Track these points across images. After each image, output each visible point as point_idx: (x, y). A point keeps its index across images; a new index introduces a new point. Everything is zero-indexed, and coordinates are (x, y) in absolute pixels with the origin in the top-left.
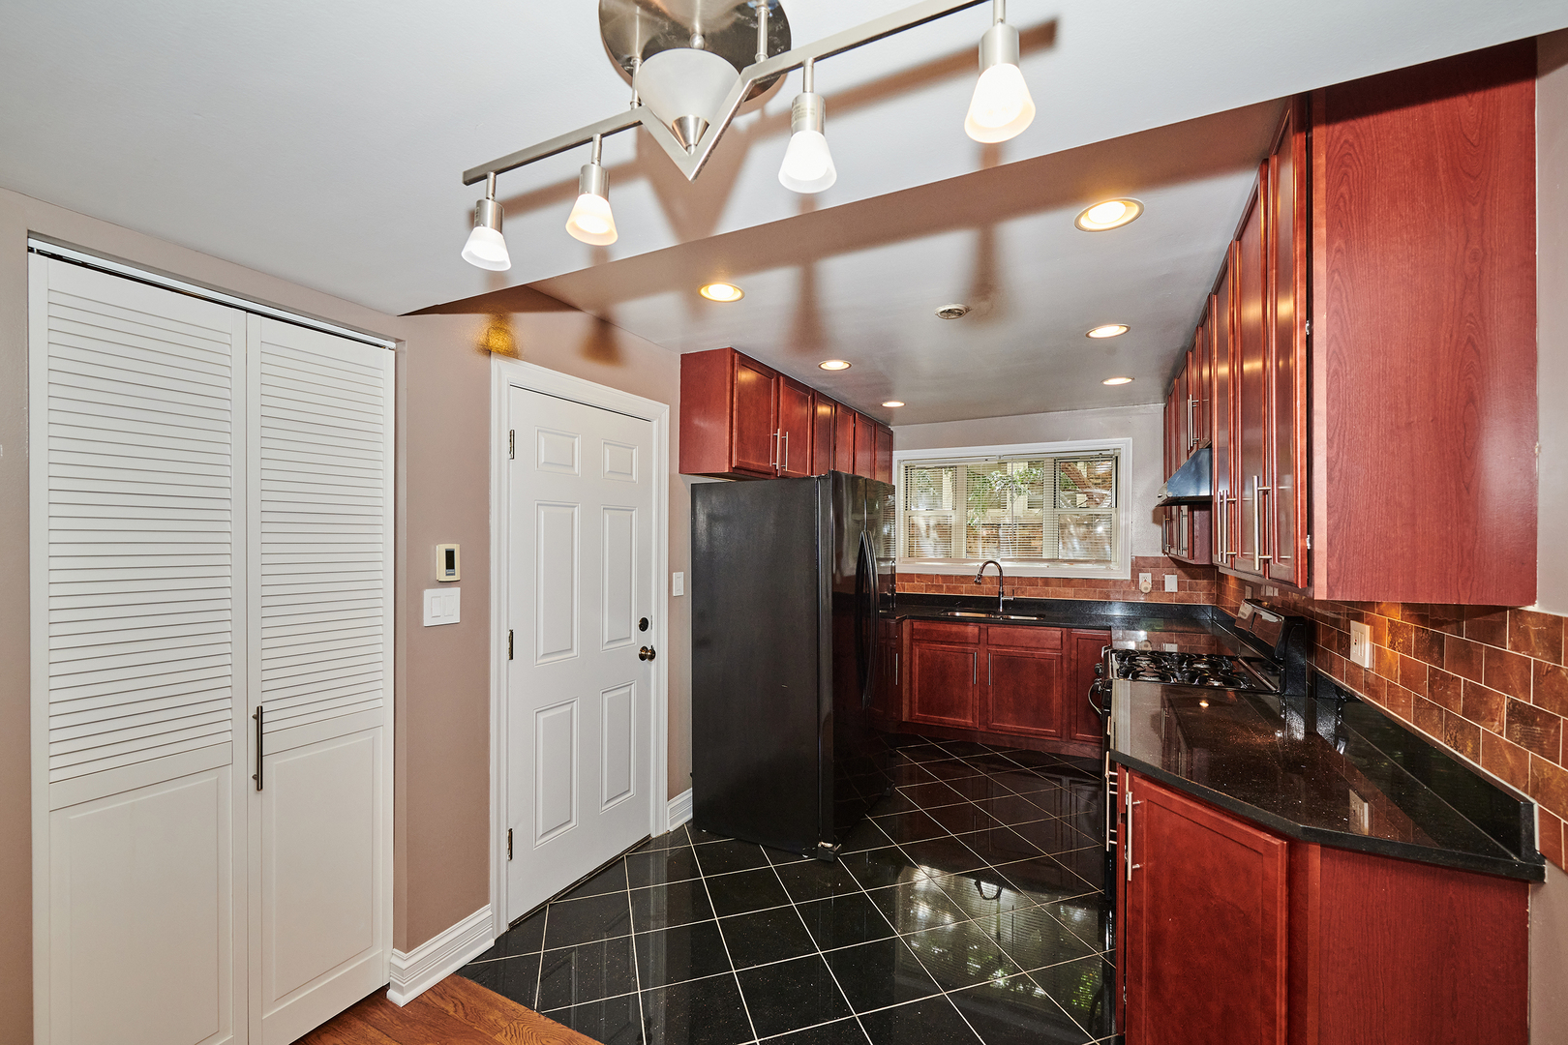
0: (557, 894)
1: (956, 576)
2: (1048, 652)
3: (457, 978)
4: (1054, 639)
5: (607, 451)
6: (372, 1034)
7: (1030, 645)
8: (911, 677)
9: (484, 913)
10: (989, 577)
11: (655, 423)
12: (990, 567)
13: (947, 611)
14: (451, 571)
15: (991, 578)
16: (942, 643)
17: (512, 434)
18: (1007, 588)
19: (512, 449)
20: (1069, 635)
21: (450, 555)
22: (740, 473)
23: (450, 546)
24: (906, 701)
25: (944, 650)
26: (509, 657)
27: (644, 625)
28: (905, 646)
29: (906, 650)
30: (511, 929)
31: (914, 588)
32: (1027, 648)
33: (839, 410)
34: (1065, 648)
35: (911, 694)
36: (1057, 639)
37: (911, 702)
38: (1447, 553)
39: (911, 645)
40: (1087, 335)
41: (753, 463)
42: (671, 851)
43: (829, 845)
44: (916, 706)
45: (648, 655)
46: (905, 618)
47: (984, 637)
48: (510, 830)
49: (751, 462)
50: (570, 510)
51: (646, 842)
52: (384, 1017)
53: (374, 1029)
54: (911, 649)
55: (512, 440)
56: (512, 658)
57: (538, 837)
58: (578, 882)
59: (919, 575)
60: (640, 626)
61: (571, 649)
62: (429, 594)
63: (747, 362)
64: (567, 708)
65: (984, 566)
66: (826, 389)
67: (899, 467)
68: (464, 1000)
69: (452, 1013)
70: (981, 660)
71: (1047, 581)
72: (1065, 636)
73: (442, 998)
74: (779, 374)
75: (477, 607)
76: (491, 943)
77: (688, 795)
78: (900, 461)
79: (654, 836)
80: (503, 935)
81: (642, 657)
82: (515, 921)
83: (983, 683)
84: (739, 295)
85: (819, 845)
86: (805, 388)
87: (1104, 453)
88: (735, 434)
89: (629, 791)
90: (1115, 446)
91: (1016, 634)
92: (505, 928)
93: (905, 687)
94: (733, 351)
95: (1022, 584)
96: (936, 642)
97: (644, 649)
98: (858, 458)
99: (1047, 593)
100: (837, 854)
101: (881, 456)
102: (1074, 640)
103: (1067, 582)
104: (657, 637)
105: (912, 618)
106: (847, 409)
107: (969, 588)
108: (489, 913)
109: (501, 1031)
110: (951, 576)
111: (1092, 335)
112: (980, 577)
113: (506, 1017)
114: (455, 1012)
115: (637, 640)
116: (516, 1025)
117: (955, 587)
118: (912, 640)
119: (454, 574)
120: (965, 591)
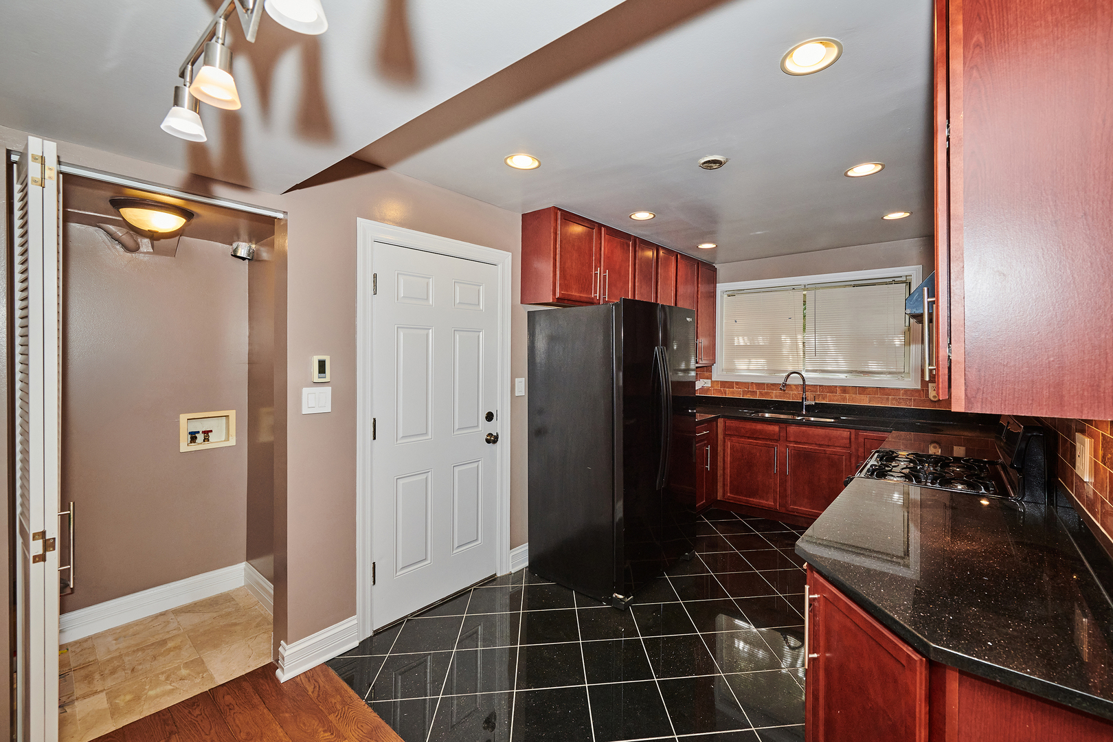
0: (415, 613)
1: (767, 384)
2: (838, 449)
3: (325, 666)
4: (843, 438)
5: (458, 289)
6: (256, 701)
7: (822, 443)
8: (724, 464)
9: (351, 622)
10: (795, 385)
11: (500, 266)
12: (795, 378)
13: (758, 412)
14: (322, 375)
15: (797, 386)
16: (749, 438)
17: (375, 276)
18: (809, 394)
19: (375, 285)
20: (857, 436)
21: (322, 365)
22: (563, 302)
23: (322, 358)
24: (720, 485)
25: (750, 444)
26: (372, 438)
27: (490, 417)
28: (719, 440)
29: (720, 442)
30: (375, 635)
31: (733, 393)
32: (820, 445)
33: (661, 253)
34: (853, 447)
35: (724, 479)
36: (846, 439)
37: (724, 485)
38: (1100, 363)
39: (724, 438)
40: (846, 175)
41: (575, 294)
42: (513, 588)
43: (621, 597)
44: (728, 488)
45: (492, 439)
46: (719, 417)
47: (783, 434)
48: (374, 563)
49: (573, 294)
50: (426, 331)
51: (492, 579)
52: (268, 688)
53: (258, 697)
54: (724, 442)
55: (375, 282)
56: (375, 438)
57: (399, 568)
58: (432, 605)
59: (737, 383)
60: (486, 418)
61: (426, 434)
62: (305, 391)
63: (569, 217)
64: (424, 476)
65: (789, 376)
66: (646, 236)
67: (722, 296)
68: (322, 684)
69: (310, 693)
70: (783, 453)
71: (844, 389)
72: (853, 436)
73: (309, 681)
74: (600, 225)
75: (346, 402)
76: (356, 644)
77: (525, 547)
78: (723, 292)
79: (498, 575)
80: (367, 638)
81: (488, 441)
82: (378, 629)
83: (783, 472)
84: (536, 164)
85: (614, 596)
86: (628, 236)
87: (896, 279)
88: (558, 273)
89: (477, 540)
90: (906, 273)
91: (810, 432)
92: (370, 634)
93: (720, 472)
94: (556, 209)
95: (822, 392)
96: (742, 437)
97: (490, 435)
98: (679, 290)
99: (844, 399)
100: (629, 603)
101: (703, 288)
102: (861, 440)
103: (863, 390)
104: (502, 426)
105: (724, 417)
106: (669, 251)
107: (778, 394)
108: (355, 622)
109: (334, 712)
110: (763, 384)
111: (850, 173)
112: (785, 385)
113: (344, 703)
114: (313, 692)
115: (487, 428)
116: (347, 709)
117: (766, 393)
118: (725, 435)
119: (325, 377)
120: (775, 396)
